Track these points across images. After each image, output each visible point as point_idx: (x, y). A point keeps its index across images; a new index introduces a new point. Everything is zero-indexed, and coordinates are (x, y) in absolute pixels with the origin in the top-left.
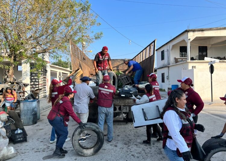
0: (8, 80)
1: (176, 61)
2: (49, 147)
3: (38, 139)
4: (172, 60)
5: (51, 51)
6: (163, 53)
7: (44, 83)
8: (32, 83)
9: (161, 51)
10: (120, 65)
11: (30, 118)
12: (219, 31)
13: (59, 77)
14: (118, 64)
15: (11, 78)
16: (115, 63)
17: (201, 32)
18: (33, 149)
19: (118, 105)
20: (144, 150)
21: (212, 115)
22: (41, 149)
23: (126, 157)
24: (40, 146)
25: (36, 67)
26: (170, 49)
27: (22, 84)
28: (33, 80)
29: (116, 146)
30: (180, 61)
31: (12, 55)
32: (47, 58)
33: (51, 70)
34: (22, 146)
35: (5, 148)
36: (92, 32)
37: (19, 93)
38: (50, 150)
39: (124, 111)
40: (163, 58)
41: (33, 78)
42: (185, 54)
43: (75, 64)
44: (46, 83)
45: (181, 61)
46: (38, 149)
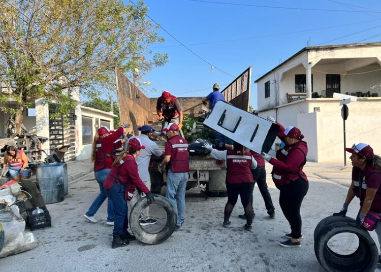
0: (13, 132)
1: (289, 98)
2: (87, 234)
3: (68, 223)
4: (282, 97)
5: (84, 84)
6: (267, 85)
7: (71, 136)
8: (53, 137)
9: (264, 83)
10: (197, 106)
11: (53, 192)
12: (358, 50)
13: (97, 126)
14: (193, 104)
15: (18, 128)
16: (188, 104)
17: (328, 51)
18: (62, 237)
19: (192, 171)
20: (231, 237)
21: (342, 186)
22: (74, 237)
23: (204, 246)
24: (71, 232)
25: (60, 110)
26: (280, 79)
27: (37, 138)
28: (54, 132)
29: (189, 232)
30: (295, 98)
31: (20, 90)
32: (76, 95)
33: (82, 116)
34: (44, 233)
35: (21, 234)
36: (151, 52)
37: (32, 152)
38: (88, 239)
39: (202, 179)
40: (267, 94)
41: (53, 128)
42: (304, 88)
43: (124, 106)
44: (74, 137)
45: (297, 99)
46: (69, 237)
